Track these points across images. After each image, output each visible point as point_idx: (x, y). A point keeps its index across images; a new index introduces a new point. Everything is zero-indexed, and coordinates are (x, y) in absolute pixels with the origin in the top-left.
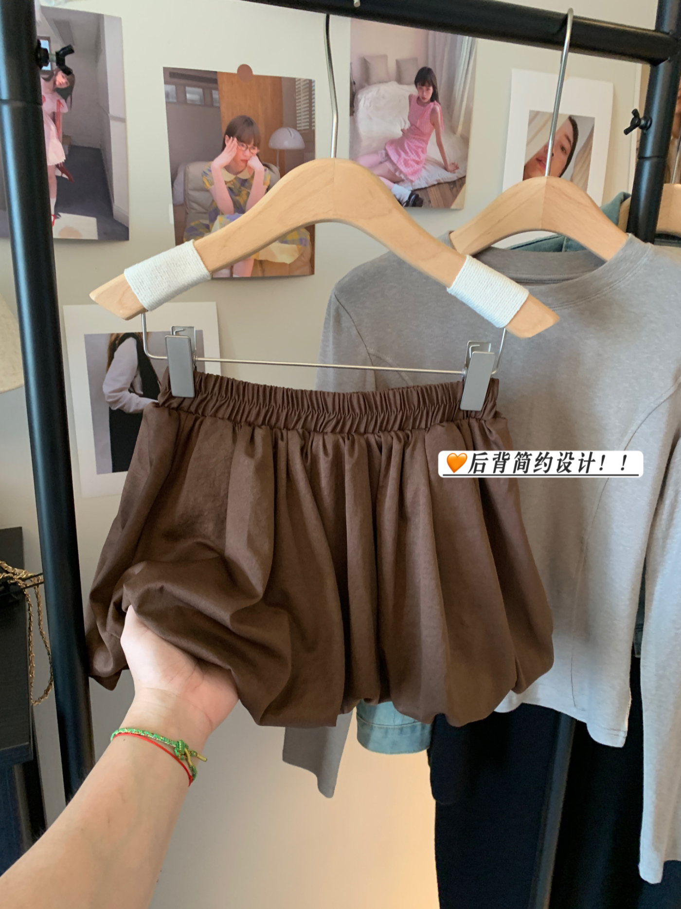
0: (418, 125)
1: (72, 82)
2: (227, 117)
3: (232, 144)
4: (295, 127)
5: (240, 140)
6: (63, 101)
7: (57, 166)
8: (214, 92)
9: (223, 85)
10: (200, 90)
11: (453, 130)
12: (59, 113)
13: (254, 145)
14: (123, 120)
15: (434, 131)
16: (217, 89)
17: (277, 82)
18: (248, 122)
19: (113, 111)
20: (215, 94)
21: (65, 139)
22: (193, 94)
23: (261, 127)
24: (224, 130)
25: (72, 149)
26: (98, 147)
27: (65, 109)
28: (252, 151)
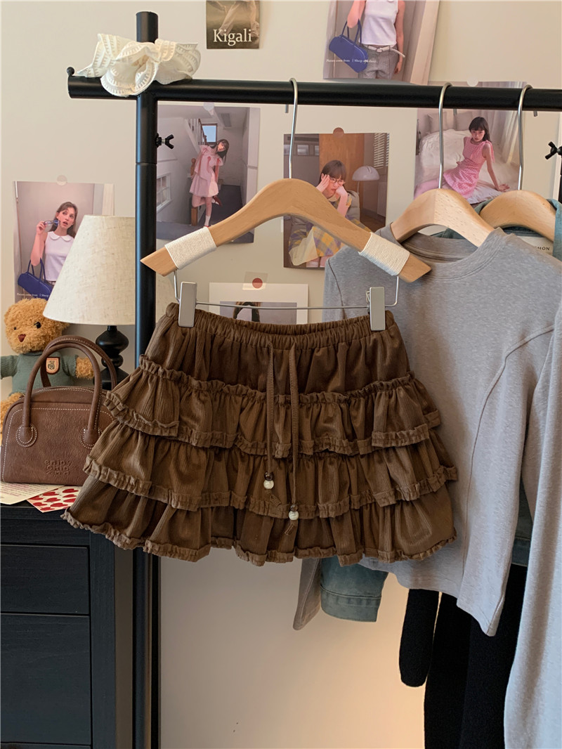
0: (471, 158)
1: (227, 147)
2: (324, 162)
3: (326, 179)
4: (372, 165)
5: (331, 176)
6: (220, 159)
7: (213, 197)
8: (316, 146)
9: (323, 143)
10: (307, 146)
11: (503, 160)
12: (218, 166)
13: (342, 179)
14: (256, 168)
15: (486, 161)
16: (318, 145)
17: (361, 137)
18: (339, 164)
19: (250, 162)
20: (317, 148)
21: (220, 182)
22: (302, 149)
23: (347, 167)
24: (321, 170)
25: (223, 187)
26: (239, 185)
27: (221, 164)
28: (340, 183)
